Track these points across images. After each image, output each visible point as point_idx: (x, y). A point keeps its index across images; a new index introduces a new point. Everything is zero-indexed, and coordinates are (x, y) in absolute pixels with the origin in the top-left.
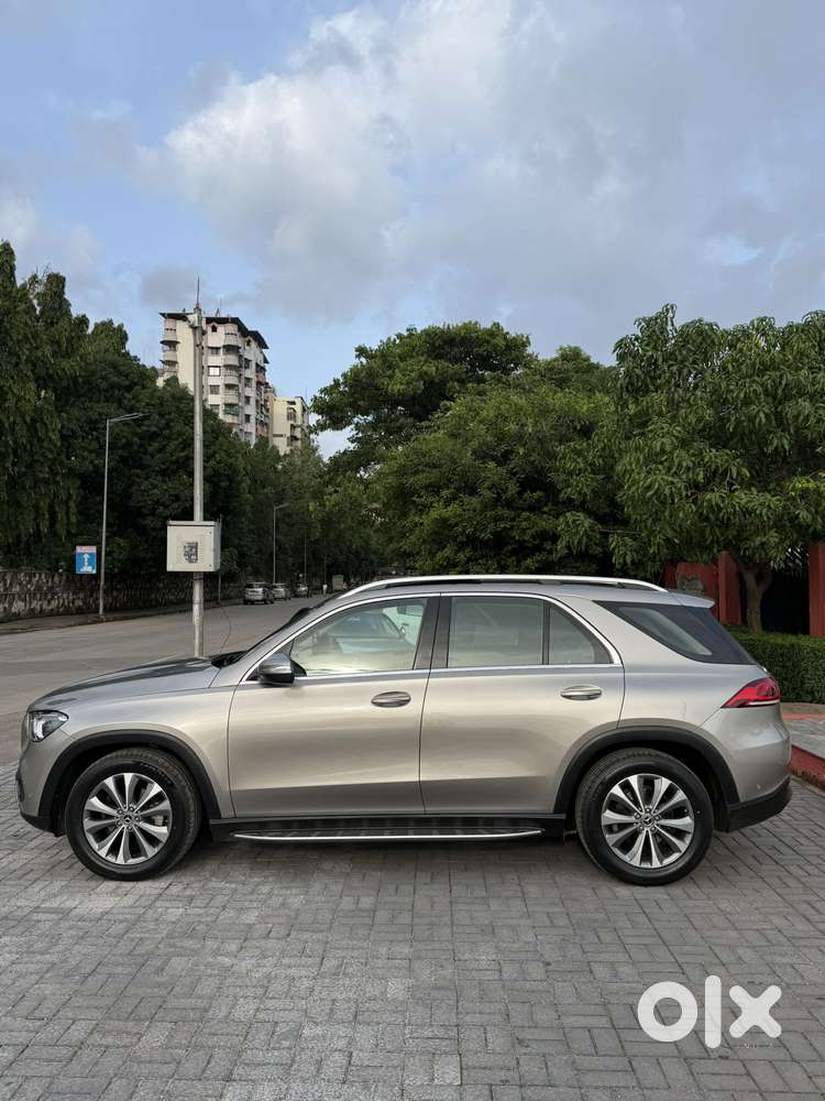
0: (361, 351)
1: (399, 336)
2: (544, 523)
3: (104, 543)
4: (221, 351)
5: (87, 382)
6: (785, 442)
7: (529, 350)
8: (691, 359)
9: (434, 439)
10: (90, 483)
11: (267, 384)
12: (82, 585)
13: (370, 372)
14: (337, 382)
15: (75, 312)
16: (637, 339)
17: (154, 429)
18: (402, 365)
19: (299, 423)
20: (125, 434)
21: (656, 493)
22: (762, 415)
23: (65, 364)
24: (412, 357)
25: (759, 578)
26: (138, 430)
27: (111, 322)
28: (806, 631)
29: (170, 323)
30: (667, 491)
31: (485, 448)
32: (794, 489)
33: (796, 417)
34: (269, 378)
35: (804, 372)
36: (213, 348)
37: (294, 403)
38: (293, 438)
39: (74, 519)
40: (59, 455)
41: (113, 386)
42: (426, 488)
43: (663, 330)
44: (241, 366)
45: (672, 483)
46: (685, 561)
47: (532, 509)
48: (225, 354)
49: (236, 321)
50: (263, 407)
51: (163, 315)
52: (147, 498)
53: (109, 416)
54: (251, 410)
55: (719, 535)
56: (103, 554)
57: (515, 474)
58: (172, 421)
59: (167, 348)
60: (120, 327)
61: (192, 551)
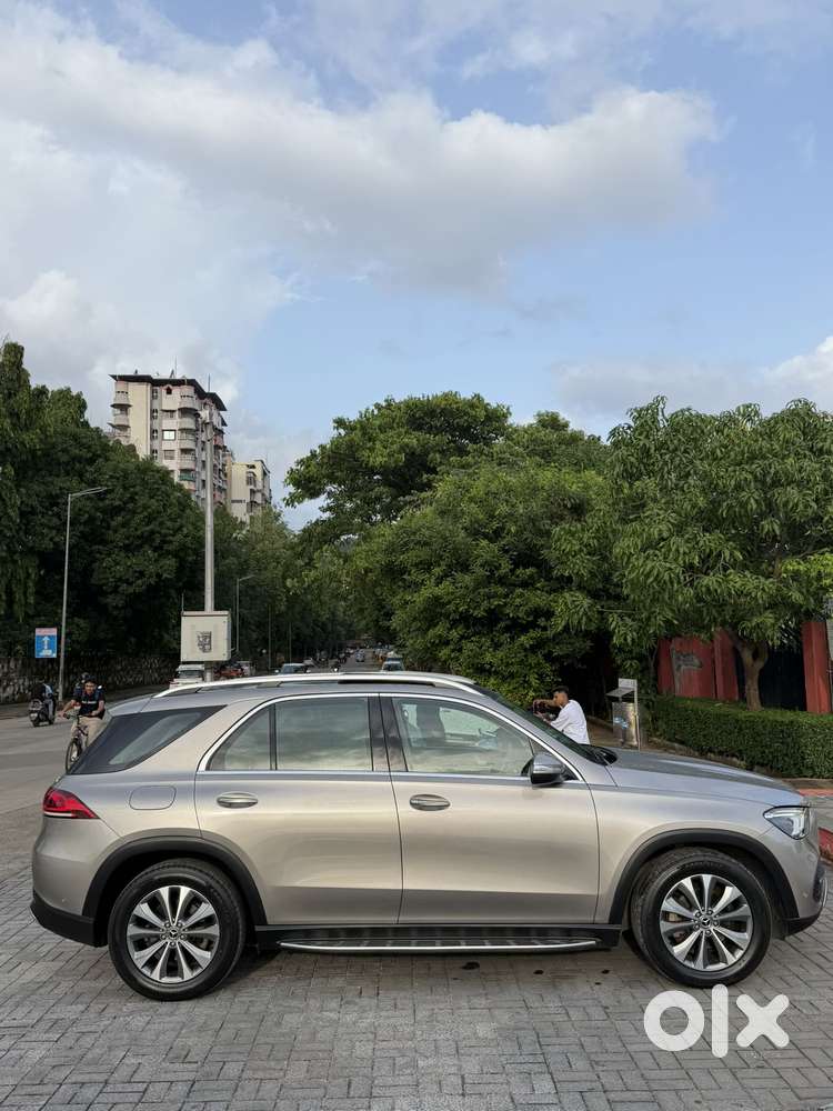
0: (340, 423)
1: (378, 406)
2: (538, 599)
3: (64, 624)
4: (177, 414)
5: (46, 454)
6: (776, 527)
7: (510, 420)
8: (682, 449)
9: (421, 514)
10: (50, 561)
11: (225, 447)
12: (38, 670)
13: (351, 446)
14: (313, 455)
15: (34, 383)
16: (629, 428)
17: (117, 503)
18: (382, 436)
19: (259, 486)
20: (88, 509)
21: (656, 579)
22: (752, 501)
23: (25, 437)
24: (392, 428)
25: (755, 656)
26: (101, 504)
27: (69, 390)
28: (803, 707)
29: (122, 386)
30: (666, 578)
31: (476, 525)
32: (786, 571)
33: (786, 504)
34: (228, 440)
35: (790, 460)
36: (167, 411)
37: (253, 467)
38: (252, 504)
39: (31, 600)
40: (17, 532)
41: (75, 459)
42: (416, 565)
43: (655, 421)
44: (198, 430)
45: (670, 569)
46: (680, 636)
47: (524, 585)
48: (180, 417)
49: (192, 383)
50: (221, 472)
51: (114, 377)
52: (109, 576)
53: (70, 490)
54: (207, 475)
55: (716, 615)
56: (63, 636)
57: (506, 551)
58: (136, 494)
59: (116, 410)
60: (79, 396)
61: (205, 641)
